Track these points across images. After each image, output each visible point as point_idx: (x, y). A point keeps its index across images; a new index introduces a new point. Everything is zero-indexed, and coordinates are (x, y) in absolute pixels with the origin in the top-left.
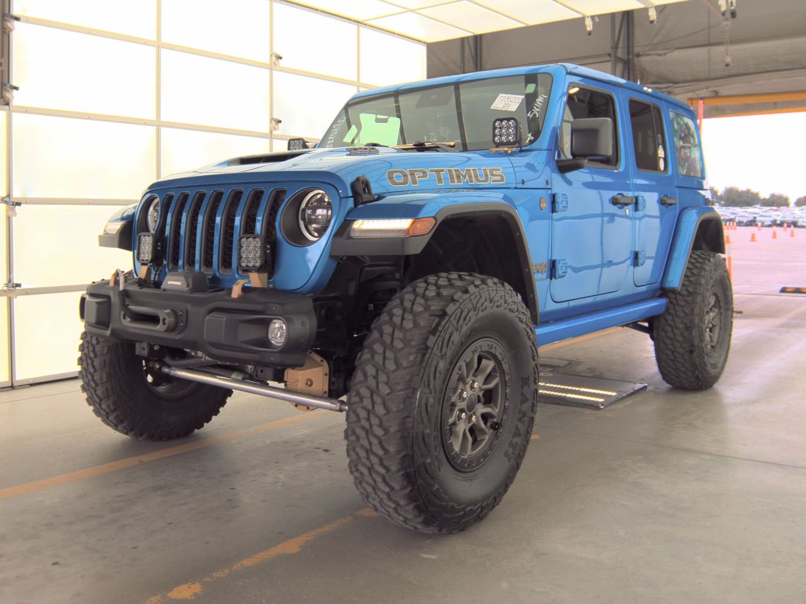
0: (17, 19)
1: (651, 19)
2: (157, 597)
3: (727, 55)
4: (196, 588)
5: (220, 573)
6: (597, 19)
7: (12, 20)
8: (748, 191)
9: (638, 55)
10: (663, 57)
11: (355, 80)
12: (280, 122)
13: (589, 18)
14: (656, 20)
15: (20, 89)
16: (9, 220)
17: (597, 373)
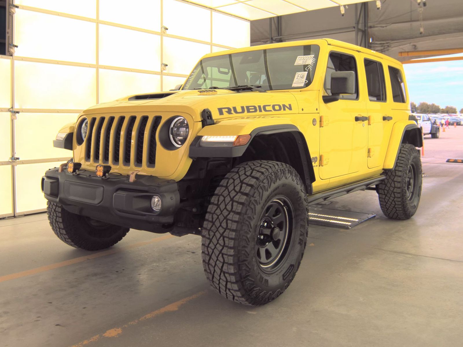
0: (17, 7)
1: (378, 7)
2: (97, 336)
3: (421, 27)
4: (119, 331)
5: (132, 322)
6: (347, 7)
7: (14, 7)
8: (433, 105)
9: (371, 27)
10: (385, 28)
11: (210, 41)
12: (167, 65)
13: (343, 7)
14: (380, 7)
15: (18, 47)
16: (12, 121)
17: (347, 208)
